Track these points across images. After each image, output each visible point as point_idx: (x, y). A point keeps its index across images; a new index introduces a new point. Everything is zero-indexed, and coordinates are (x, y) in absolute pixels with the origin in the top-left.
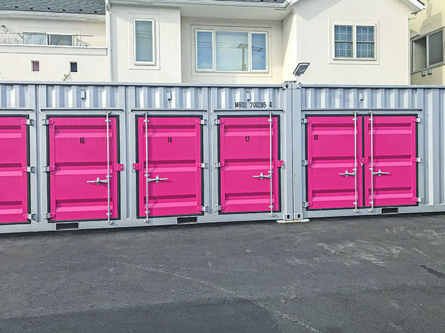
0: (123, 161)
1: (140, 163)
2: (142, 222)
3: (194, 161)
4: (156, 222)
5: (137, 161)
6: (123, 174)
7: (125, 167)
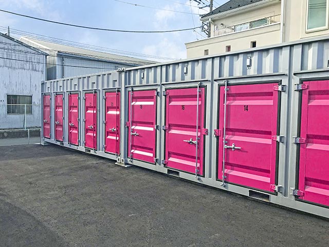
0: (208, 127)
1: (220, 129)
2: (219, 185)
3: (269, 133)
4: (231, 188)
5: (218, 127)
6: (207, 137)
7: (209, 131)
